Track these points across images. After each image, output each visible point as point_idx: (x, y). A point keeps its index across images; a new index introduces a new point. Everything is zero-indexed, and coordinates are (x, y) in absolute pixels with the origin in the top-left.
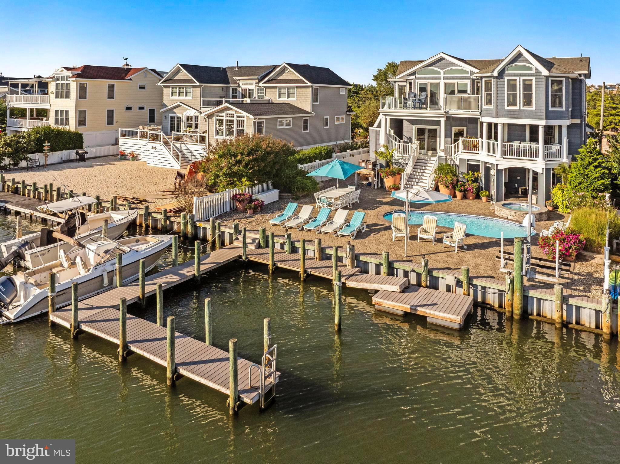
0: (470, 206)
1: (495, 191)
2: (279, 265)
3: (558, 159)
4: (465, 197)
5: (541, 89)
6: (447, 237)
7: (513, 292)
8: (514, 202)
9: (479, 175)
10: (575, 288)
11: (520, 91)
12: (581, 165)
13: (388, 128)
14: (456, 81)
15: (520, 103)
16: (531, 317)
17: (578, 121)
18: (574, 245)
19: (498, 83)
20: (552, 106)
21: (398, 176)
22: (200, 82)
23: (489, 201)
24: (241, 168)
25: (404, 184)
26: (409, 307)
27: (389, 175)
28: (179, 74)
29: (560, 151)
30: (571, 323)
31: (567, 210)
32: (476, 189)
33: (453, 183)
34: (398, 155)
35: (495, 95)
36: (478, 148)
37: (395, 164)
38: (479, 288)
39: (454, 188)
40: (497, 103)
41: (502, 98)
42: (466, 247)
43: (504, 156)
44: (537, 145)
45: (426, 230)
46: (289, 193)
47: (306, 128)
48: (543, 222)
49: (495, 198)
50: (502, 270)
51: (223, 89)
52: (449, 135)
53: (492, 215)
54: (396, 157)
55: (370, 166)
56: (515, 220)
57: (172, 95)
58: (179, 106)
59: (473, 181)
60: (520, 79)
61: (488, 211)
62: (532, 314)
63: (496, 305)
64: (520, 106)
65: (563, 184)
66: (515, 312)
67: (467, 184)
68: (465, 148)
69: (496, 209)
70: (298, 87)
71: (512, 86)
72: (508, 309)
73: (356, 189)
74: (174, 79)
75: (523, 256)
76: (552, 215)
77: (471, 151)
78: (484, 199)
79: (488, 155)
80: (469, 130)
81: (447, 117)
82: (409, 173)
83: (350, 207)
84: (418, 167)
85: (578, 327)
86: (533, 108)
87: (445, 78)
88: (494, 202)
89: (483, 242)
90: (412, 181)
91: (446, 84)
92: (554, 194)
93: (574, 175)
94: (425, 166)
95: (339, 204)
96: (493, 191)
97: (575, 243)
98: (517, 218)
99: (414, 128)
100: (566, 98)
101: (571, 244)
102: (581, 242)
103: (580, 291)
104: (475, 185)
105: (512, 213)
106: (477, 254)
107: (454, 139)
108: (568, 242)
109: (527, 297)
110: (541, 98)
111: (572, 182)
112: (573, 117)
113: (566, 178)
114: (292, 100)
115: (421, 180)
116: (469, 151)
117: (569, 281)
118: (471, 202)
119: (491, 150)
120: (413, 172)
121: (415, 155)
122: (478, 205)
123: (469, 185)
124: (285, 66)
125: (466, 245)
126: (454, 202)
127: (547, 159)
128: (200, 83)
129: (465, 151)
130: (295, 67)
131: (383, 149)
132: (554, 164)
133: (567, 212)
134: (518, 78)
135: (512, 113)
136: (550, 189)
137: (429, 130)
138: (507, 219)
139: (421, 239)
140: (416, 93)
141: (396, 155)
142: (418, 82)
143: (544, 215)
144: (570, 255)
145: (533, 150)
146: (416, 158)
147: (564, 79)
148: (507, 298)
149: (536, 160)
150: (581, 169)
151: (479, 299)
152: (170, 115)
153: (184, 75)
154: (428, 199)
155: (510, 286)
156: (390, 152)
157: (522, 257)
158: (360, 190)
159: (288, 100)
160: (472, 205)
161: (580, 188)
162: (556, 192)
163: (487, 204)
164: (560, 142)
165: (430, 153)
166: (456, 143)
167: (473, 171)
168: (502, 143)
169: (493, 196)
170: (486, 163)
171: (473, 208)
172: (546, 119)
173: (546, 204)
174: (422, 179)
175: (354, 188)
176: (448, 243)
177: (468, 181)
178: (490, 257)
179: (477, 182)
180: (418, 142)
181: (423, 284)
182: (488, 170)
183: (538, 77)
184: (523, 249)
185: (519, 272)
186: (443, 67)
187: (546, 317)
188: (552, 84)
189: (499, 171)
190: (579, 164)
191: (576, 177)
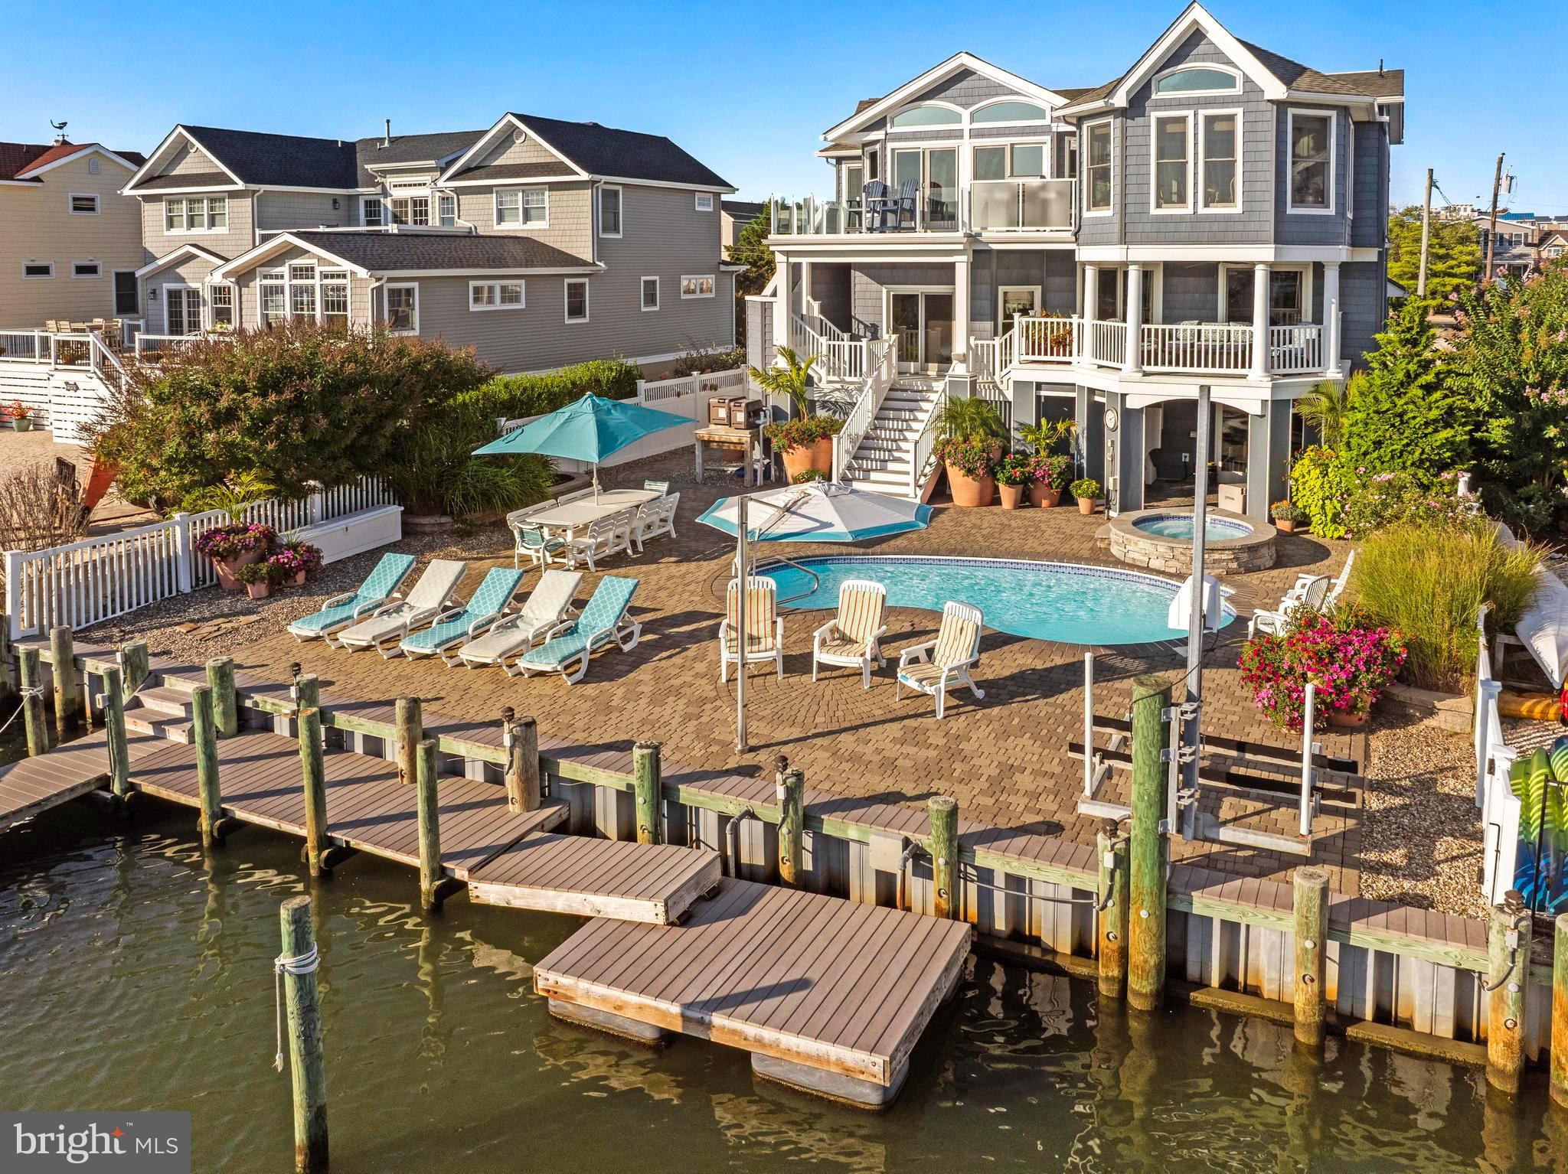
0: (1038, 528)
1: (1118, 477)
2: (241, 814)
3: (1311, 370)
4: (1026, 500)
5: (1262, 146)
6: (914, 660)
7: (1126, 901)
8: (1173, 512)
9: (1073, 429)
10: (1372, 856)
11: (1196, 154)
12: (1383, 385)
13: (806, 297)
14: (1004, 141)
15: (1195, 194)
16: (1198, 997)
17: (1370, 255)
18: (1368, 671)
19: (1130, 132)
20: (1294, 201)
21: (823, 443)
22: (246, 179)
23: (1100, 509)
24: (235, 436)
25: (842, 466)
26: (675, 1009)
27: (796, 442)
28: (188, 159)
29: (1317, 346)
30: (1356, 1019)
31: (1336, 529)
32: (1060, 474)
33: (989, 459)
34: (832, 378)
35: (1118, 170)
36: (1071, 345)
37: (824, 407)
38: (999, 881)
39: (992, 473)
40: (1124, 195)
41: (1140, 180)
42: (980, 694)
43: (1146, 368)
44: (1248, 329)
45: (847, 632)
46: (444, 514)
47: (576, 310)
48: (1260, 575)
49: (1116, 498)
50: (1085, 809)
51: (335, 201)
52: (988, 311)
53: (1102, 557)
54: (823, 385)
55: (740, 417)
56: (1173, 571)
57: (171, 224)
58: (190, 257)
59: (1053, 451)
60: (1196, 115)
61: (1090, 545)
62: (1202, 984)
63: (1065, 946)
64: (1195, 203)
65: (1325, 447)
66: (1134, 983)
67: (1032, 460)
68: (1033, 348)
69: (1113, 537)
70: (553, 187)
71: (1172, 140)
72: (1106, 971)
73: (669, 492)
74: (175, 173)
75: (1167, 755)
76: (1290, 549)
77: (1049, 358)
78: (1084, 504)
79: (1100, 367)
80: (1050, 296)
81: (975, 251)
82: (862, 433)
83: (635, 551)
84: (891, 414)
85: (1388, 1036)
86: (1237, 208)
87: (976, 134)
88: (1113, 514)
89: (1048, 665)
90: (867, 459)
91: (977, 152)
92: (1297, 480)
93: (1360, 416)
94: (911, 411)
95: (589, 547)
96: (1111, 480)
97: (1369, 662)
98: (1179, 565)
99: (885, 294)
100: (1337, 175)
101: (1357, 669)
102: (1389, 656)
103: (1392, 869)
104: (1061, 461)
105: (1162, 548)
106: (1016, 721)
107: (1004, 324)
108: (1346, 660)
109: (1186, 915)
110: (1260, 176)
111: (1354, 441)
112: (1356, 243)
113: (1335, 427)
114: (536, 228)
115: (896, 454)
116: (1043, 358)
117: (1351, 823)
118: (1047, 517)
119: (1108, 348)
120: (876, 428)
121: (884, 377)
122: (1063, 524)
123: (1038, 463)
124: (510, 125)
125: (979, 685)
126: (990, 517)
127: (1276, 371)
128: (246, 181)
129: (1031, 357)
130: (546, 128)
131: (782, 363)
132: (1298, 387)
133: (1336, 535)
134: (1190, 113)
135: (1171, 227)
136: (1284, 466)
137: (930, 299)
138: (1148, 569)
139: (823, 667)
140: (889, 183)
141: (824, 380)
142: (893, 150)
143: (1264, 551)
144: (1353, 708)
145: (1236, 347)
146: (888, 386)
147: (1333, 114)
148: (1106, 922)
149: (1244, 377)
150: (1382, 396)
151: (1000, 924)
152: (167, 286)
153: (201, 159)
154: (831, 525)
155: (1112, 879)
156: (803, 365)
157: (1162, 759)
158: (677, 495)
159: (525, 227)
160: (1043, 527)
161: (1379, 458)
162: (1305, 475)
163: (1092, 519)
164: (1318, 318)
165: (933, 369)
166: (1007, 336)
167: (1053, 419)
168: (1139, 326)
169: (1112, 495)
170: (1092, 391)
171: (1046, 535)
172: (1276, 242)
173: (1274, 512)
174: (899, 449)
175: (664, 487)
176: (912, 684)
177: (1037, 452)
178: (1060, 730)
179: (1066, 452)
180: (894, 337)
181: (786, 871)
182: (1097, 412)
183: (1252, 106)
184: (1166, 728)
185: (1149, 824)
186: (970, 100)
187: (1254, 992)
188: (1298, 131)
189: (1128, 415)
190: (1378, 382)
191: (1366, 424)
